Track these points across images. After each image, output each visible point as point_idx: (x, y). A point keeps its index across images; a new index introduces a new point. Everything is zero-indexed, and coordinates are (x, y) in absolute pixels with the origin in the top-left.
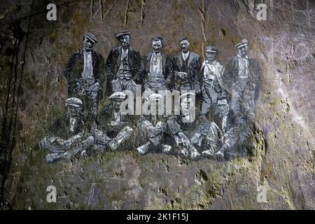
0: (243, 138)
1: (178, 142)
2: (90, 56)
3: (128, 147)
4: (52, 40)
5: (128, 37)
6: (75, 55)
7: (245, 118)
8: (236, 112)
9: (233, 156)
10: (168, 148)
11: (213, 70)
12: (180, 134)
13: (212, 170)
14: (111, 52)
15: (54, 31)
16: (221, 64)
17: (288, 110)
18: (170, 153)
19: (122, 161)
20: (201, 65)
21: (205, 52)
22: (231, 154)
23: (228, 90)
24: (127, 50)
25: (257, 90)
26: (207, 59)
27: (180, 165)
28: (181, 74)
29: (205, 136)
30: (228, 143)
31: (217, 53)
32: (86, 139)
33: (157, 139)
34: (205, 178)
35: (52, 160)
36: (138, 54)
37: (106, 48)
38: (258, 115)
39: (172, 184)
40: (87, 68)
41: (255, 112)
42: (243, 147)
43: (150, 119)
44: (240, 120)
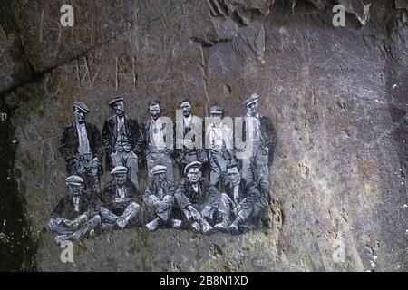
0: (257, 209)
1: (188, 217)
2: (84, 129)
3: (136, 223)
4: (42, 113)
5: (121, 103)
6: (68, 128)
7: (259, 187)
8: (249, 181)
9: (248, 228)
10: (178, 223)
12: (189, 207)
13: (227, 244)
14: (106, 122)
15: (42, 102)
17: (307, 173)
18: (181, 228)
22: (245, 226)
24: (123, 119)
25: (271, 154)
27: (192, 240)
29: (217, 209)
30: (241, 215)
31: (223, 114)
32: (92, 218)
33: (166, 213)
34: (220, 252)
36: (135, 122)
37: (99, 118)
38: (273, 183)
39: (185, 260)
40: (82, 142)
41: (269, 179)
42: (258, 218)
43: (156, 194)
44: (254, 190)
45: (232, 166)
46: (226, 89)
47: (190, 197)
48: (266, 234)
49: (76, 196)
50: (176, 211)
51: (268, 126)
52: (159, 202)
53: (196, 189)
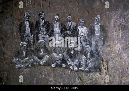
0: (97, 64)
1: (68, 63)
2: (28, 23)
3: (47, 64)
4: (11, 16)
5: (43, 14)
6: (22, 22)
7: (98, 54)
8: (94, 51)
9: (93, 71)
10: (64, 66)
11: (83, 30)
12: (69, 60)
13: (84, 77)
14: (37, 21)
15: (12, 11)
16: (87, 28)
17: (119, 51)
19: (46, 70)
20: (77, 28)
21: (79, 22)
22: (91, 70)
23: (90, 41)
24: (44, 21)
25: (104, 41)
26: (80, 25)
27: (70, 73)
28: (68, 32)
29: (80, 61)
30: (90, 65)
31: (85, 22)
32: (30, 60)
33: (60, 61)
34: (81, 79)
35: (18, 68)
36: (49, 22)
37: (34, 19)
38: (104, 54)
39: (67, 81)
40: (27, 29)
41: (102, 52)
42: (97, 67)
43: (56, 53)
44: (96, 55)
45: (88, 45)
46: (86, 12)
47: (70, 55)
48: (100, 74)
49: (24, 50)
50: (64, 61)
51: (103, 29)
52: (57, 56)
53: (72, 53)
